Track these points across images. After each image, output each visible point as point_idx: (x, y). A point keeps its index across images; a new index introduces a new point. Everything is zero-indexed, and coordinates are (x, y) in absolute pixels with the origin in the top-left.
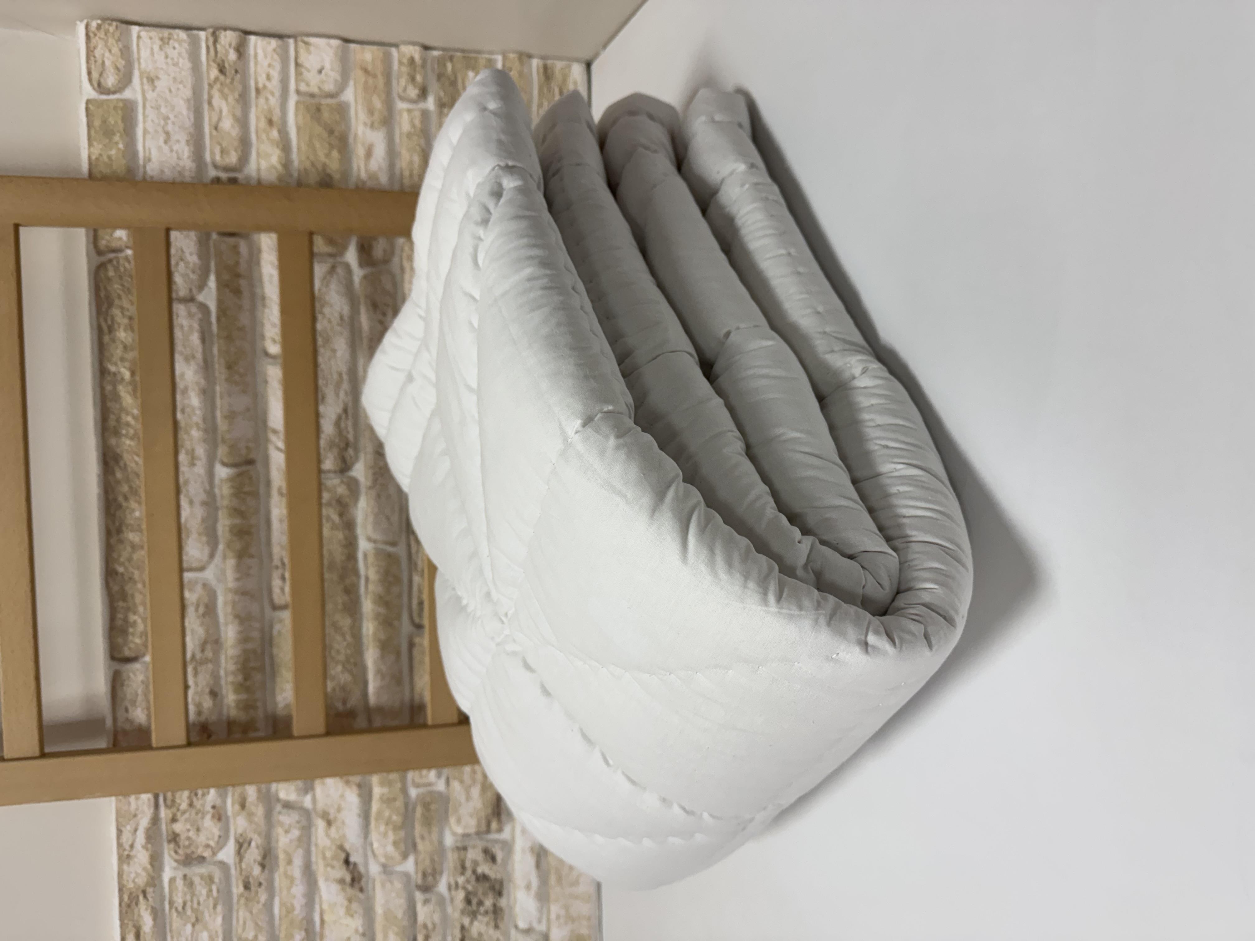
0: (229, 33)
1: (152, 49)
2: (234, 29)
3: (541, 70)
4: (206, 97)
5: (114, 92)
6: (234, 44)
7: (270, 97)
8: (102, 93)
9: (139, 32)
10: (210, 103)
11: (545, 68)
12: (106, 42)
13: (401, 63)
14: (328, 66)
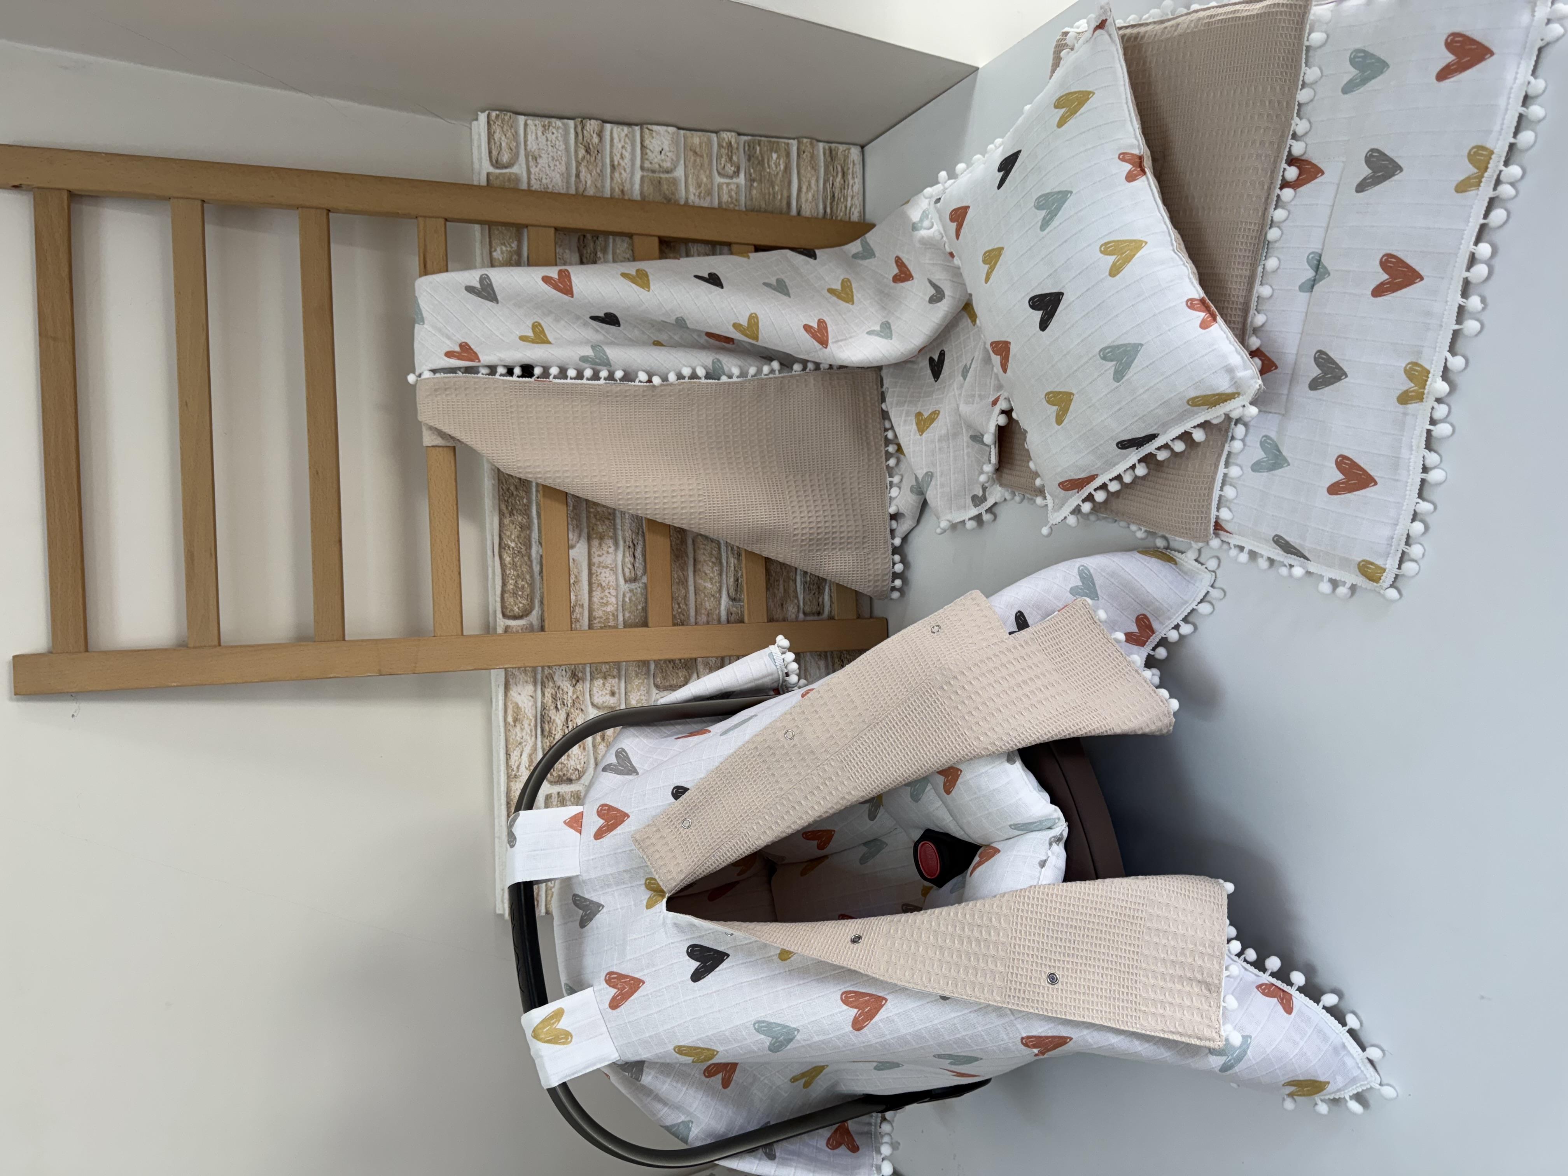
0: (593, 122)
1: (536, 134)
2: (596, 119)
3: (828, 152)
4: (574, 172)
5: (506, 168)
6: (596, 129)
7: (623, 172)
8: (497, 168)
9: (526, 121)
10: (578, 176)
11: (831, 151)
12: (502, 128)
13: (720, 146)
14: (666, 148)
